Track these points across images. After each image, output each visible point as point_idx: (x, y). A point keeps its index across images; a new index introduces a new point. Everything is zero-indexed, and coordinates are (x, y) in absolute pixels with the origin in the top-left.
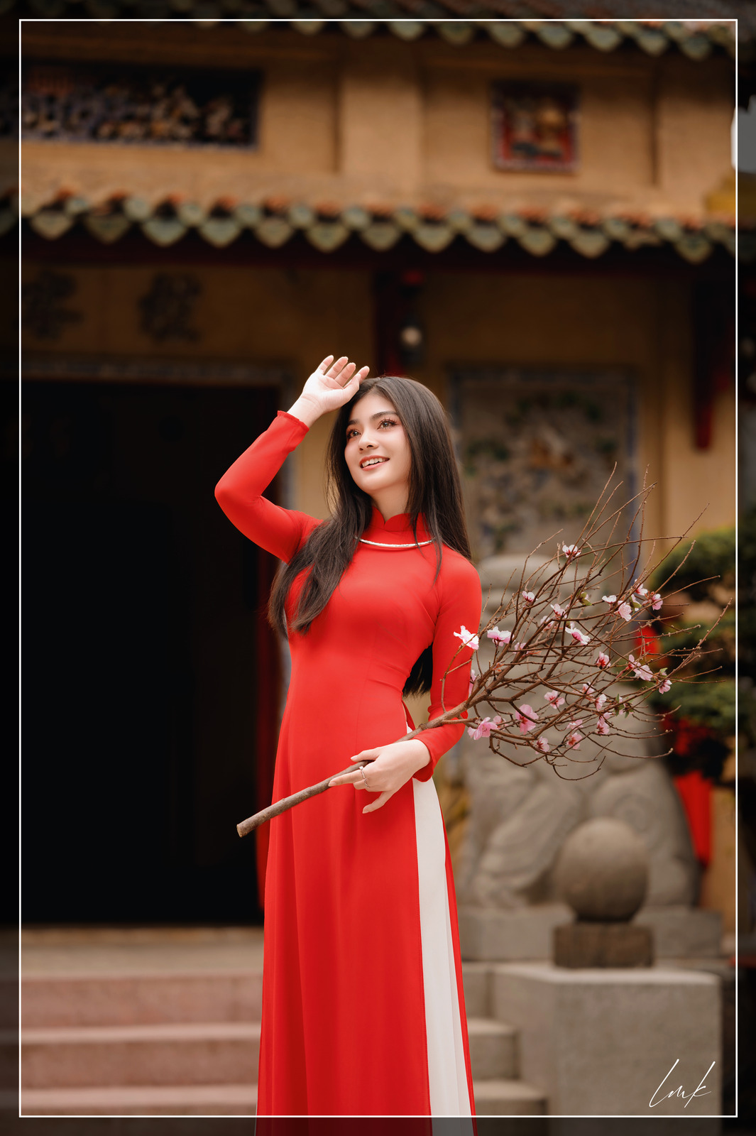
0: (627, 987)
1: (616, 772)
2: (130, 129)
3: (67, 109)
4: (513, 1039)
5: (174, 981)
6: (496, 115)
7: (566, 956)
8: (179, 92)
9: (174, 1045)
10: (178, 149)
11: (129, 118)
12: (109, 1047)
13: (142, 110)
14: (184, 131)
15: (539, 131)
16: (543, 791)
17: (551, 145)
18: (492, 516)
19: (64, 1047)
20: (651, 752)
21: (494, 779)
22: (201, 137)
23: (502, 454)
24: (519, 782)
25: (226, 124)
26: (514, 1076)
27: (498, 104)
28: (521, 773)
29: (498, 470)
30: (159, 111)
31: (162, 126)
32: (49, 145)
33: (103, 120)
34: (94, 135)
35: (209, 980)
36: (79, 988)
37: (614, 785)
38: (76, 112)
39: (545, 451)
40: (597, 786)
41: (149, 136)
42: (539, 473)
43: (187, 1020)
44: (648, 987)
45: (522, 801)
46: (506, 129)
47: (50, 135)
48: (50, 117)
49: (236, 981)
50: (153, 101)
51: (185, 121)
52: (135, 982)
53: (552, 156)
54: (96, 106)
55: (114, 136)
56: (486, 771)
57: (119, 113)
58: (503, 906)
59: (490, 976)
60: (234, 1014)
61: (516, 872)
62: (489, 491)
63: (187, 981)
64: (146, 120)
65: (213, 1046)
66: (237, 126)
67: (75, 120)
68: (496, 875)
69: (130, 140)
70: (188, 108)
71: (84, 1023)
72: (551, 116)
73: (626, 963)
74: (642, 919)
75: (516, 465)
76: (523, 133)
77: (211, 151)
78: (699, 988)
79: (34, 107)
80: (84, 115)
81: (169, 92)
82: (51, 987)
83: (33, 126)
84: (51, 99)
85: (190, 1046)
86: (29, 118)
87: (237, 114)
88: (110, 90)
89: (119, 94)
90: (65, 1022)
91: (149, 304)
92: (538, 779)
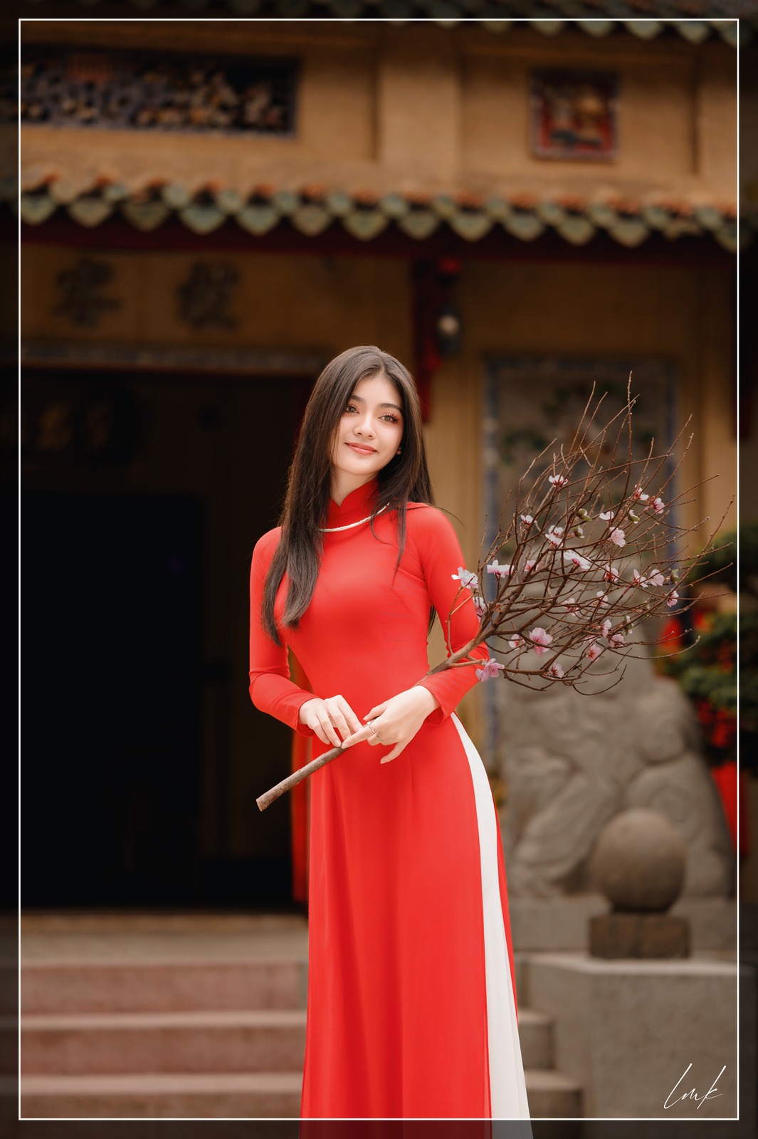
0: (663, 977)
1: (653, 762)
2: (169, 116)
3: (106, 96)
4: (548, 1029)
6: (535, 103)
7: (601, 947)
8: (218, 79)
9: (209, 1032)
10: (216, 136)
11: (169, 105)
12: (144, 1033)
13: (180, 97)
14: (223, 119)
15: (578, 119)
16: (579, 782)
17: (590, 133)
19: (99, 1034)
20: (689, 746)
21: (531, 769)
22: (240, 124)
23: (538, 443)
24: (554, 772)
25: (264, 112)
26: (550, 1066)
27: (538, 92)
28: (558, 764)
29: (533, 457)
30: (197, 98)
31: (201, 114)
32: (87, 132)
33: (142, 107)
34: (133, 122)
35: (245, 969)
36: (115, 975)
37: (651, 776)
38: (115, 99)
40: (634, 777)
41: (188, 123)
43: (222, 1007)
44: (685, 978)
45: (558, 791)
46: (546, 116)
47: (89, 122)
48: (89, 104)
49: (271, 969)
50: (192, 88)
51: (224, 108)
52: (171, 970)
53: (591, 145)
54: (135, 93)
55: (153, 123)
56: (523, 761)
57: (158, 100)
58: (539, 896)
59: (525, 966)
60: (269, 1002)
61: (552, 862)
64: (185, 107)
65: (247, 1033)
66: (275, 113)
67: (114, 107)
68: (532, 865)
69: (169, 127)
70: (227, 95)
71: (119, 1010)
72: (591, 104)
73: (662, 954)
76: (563, 121)
77: (249, 138)
79: (73, 94)
80: (123, 102)
81: (208, 79)
82: (86, 974)
83: (72, 113)
84: (90, 86)
85: (225, 1034)
86: (67, 104)
87: (275, 101)
88: (149, 78)
89: (158, 81)
90: (100, 1008)
91: (187, 292)
92: (574, 769)
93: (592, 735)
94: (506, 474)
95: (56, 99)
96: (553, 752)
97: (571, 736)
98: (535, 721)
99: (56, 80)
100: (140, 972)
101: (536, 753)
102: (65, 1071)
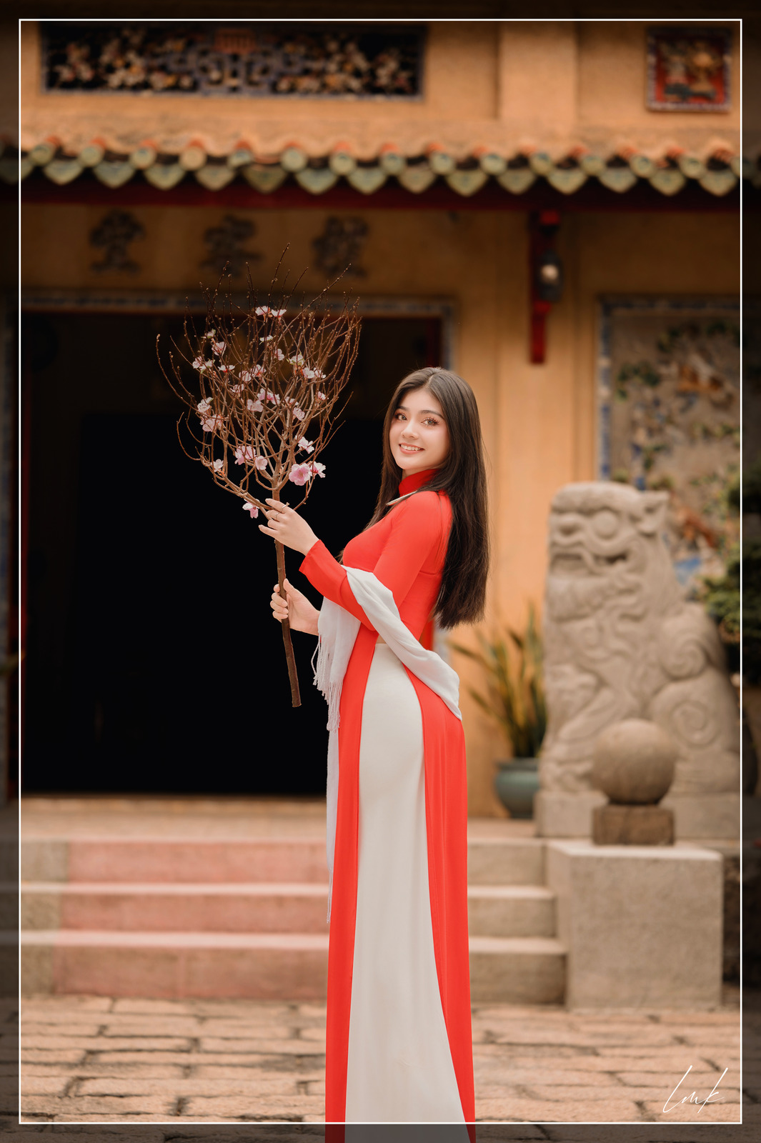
0: (636, 860)
1: (676, 679)
2: (307, 83)
3: (250, 65)
4: (552, 903)
5: (258, 846)
6: (652, 59)
7: (601, 837)
8: (351, 47)
9: (246, 899)
10: (350, 98)
11: (307, 72)
12: (189, 899)
13: (316, 65)
14: (355, 84)
15: (691, 75)
16: (606, 695)
17: (703, 86)
18: (641, 437)
19: (150, 898)
20: (709, 661)
21: (561, 684)
22: (372, 88)
23: (653, 380)
24: (583, 686)
25: (394, 76)
26: (552, 934)
27: (655, 50)
28: (588, 679)
29: (648, 393)
30: (332, 67)
31: (335, 80)
32: (233, 100)
33: (282, 75)
34: (274, 89)
35: (290, 847)
36: (176, 851)
37: (673, 690)
38: (257, 68)
39: (694, 377)
40: (657, 691)
41: (324, 89)
42: (688, 397)
43: (270, 880)
44: (656, 861)
45: (586, 704)
46: (661, 72)
47: (234, 90)
48: (234, 74)
49: (314, 848)
50: (328, 56)
51: (357, 74)
52: (225, 847)
53: (705, 97)
54: (276, 62)
55: (292, 90)
56: (556, 676)
57: (296, 69)
58: (567, 789)
59: (544, 849)
60: (312, 876)
61: (579, 761)
62: (638, 414)
63: (271, 847)
64: (321, 74)
65: (280, 901)
66: (404, 76)
67: (256, 77)
68: (561, 763)
69: (307, 92)
70: (360, 62)
71: (180, 880)
72: (704, 59)
73: (648, 840)
74: (667, 803)
75: (666, 389)
76: (677, 76)
77: (380, 99)
78: (703, 864)
79: (220, 66)
80: (265, 71)
81: (342, 49)
82: (151, 848)
83: (219, 82)
84: (235, 58)
85: (262, 900)
86: (215, 75)
87: (404, 66)
88: (289, 48)
89: (296, 50)
90: (163, 878)
91: (321, 244)
92: (601, 683)
93: (619, 653)
94: (620, 407)
95: (205, 70)
96: (583, 669)
97: (599, 653)
98: (567, 640)
99: (204, 53)
100: (198, 848)
101: (568, 669)
102: (120, 928)
